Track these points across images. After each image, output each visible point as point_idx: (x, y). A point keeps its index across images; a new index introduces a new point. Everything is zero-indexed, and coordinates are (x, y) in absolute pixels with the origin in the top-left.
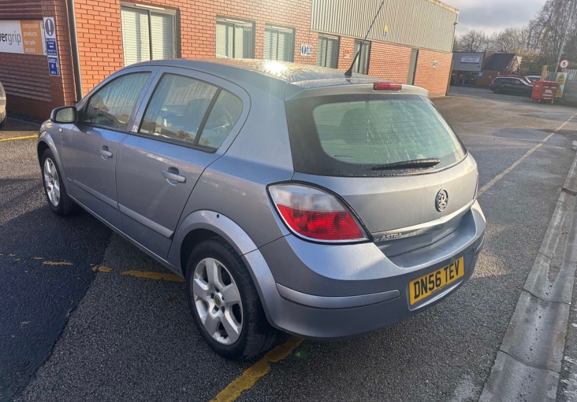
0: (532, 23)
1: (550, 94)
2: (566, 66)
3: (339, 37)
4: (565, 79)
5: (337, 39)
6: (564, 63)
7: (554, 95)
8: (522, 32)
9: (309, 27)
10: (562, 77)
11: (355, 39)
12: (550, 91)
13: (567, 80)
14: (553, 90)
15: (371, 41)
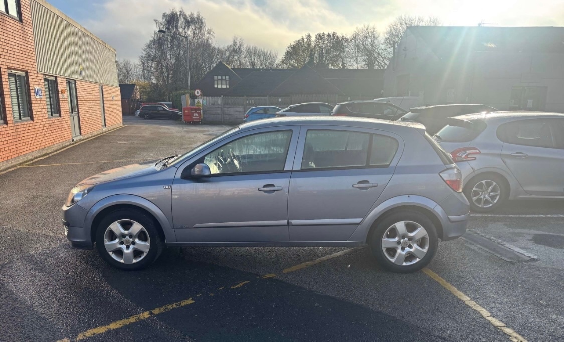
0: (142, 58)
1: (197, 116)
2: (199, 94)
3: (56, 77)
4: (201, 104)
5: (54, 79)
6: (197, 92)
7: (200, 117)
8: (124, 64)
9: (36, 69)
10: (198, 102)
11: (66, 78)
12: (196, 114)
13: (203, 105)
14: (198, 113)
15: (75, 80)
